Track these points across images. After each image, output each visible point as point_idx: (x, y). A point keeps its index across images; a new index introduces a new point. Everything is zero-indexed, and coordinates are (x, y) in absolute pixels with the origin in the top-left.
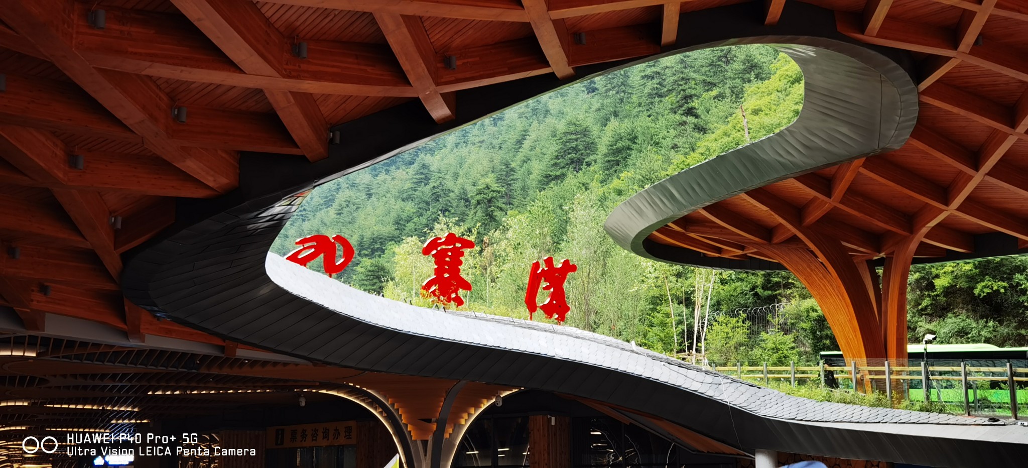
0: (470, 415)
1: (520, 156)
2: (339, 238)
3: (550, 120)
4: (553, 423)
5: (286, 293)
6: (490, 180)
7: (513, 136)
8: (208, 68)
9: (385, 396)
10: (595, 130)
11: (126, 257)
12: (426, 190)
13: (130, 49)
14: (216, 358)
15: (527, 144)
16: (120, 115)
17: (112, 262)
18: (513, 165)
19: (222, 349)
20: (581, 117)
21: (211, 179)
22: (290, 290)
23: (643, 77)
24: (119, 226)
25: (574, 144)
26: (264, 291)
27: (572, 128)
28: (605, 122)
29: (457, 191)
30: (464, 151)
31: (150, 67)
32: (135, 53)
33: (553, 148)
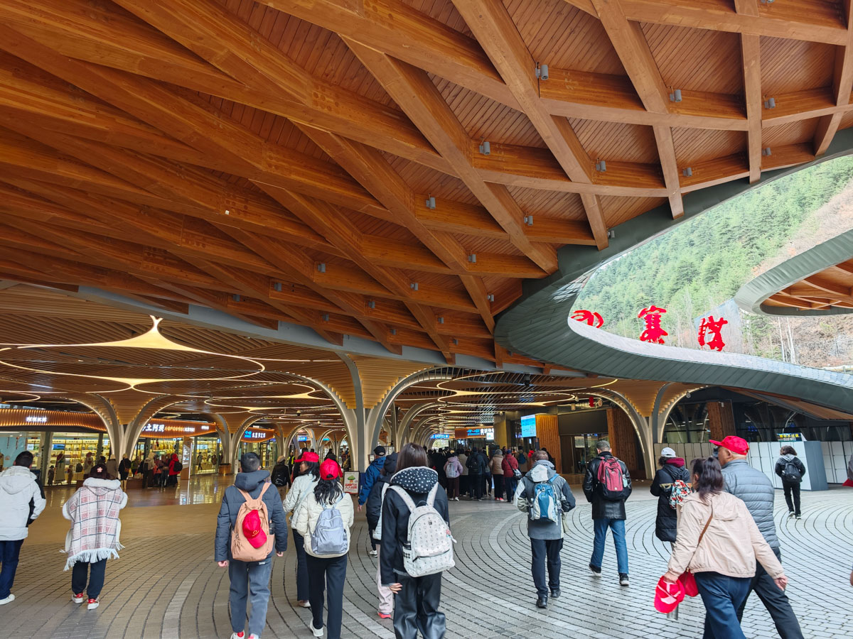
0: (671, 403)
1: (656, 282)
2: (596, 314)
3: (670, 263)
4: (723, 406)
5: (578, 336)
6: (642, 294)
7: (652, 273)
8: (550, 178)
9: (624, 395)
10: (696, 263)
11: (496, 318)
12: (609, 303)
13: (505, 168)
14: (538, 376)
15: (659, 276)
16: (498, 219)
17: (489, 321)
18: (653, 287)
19: (541, 370)
20: (687, 258)
21: (544, 264)
22: (580, 334)
23: (721, 234)
24: (493, 300)
25: (686, 272)
26: (567, 335)
27: (684, 264)
28: (702, 259)
29: (625, 302)
30: (625, 283)
31: (517, 179)
32: (508, 170)
33: (674, 276)
